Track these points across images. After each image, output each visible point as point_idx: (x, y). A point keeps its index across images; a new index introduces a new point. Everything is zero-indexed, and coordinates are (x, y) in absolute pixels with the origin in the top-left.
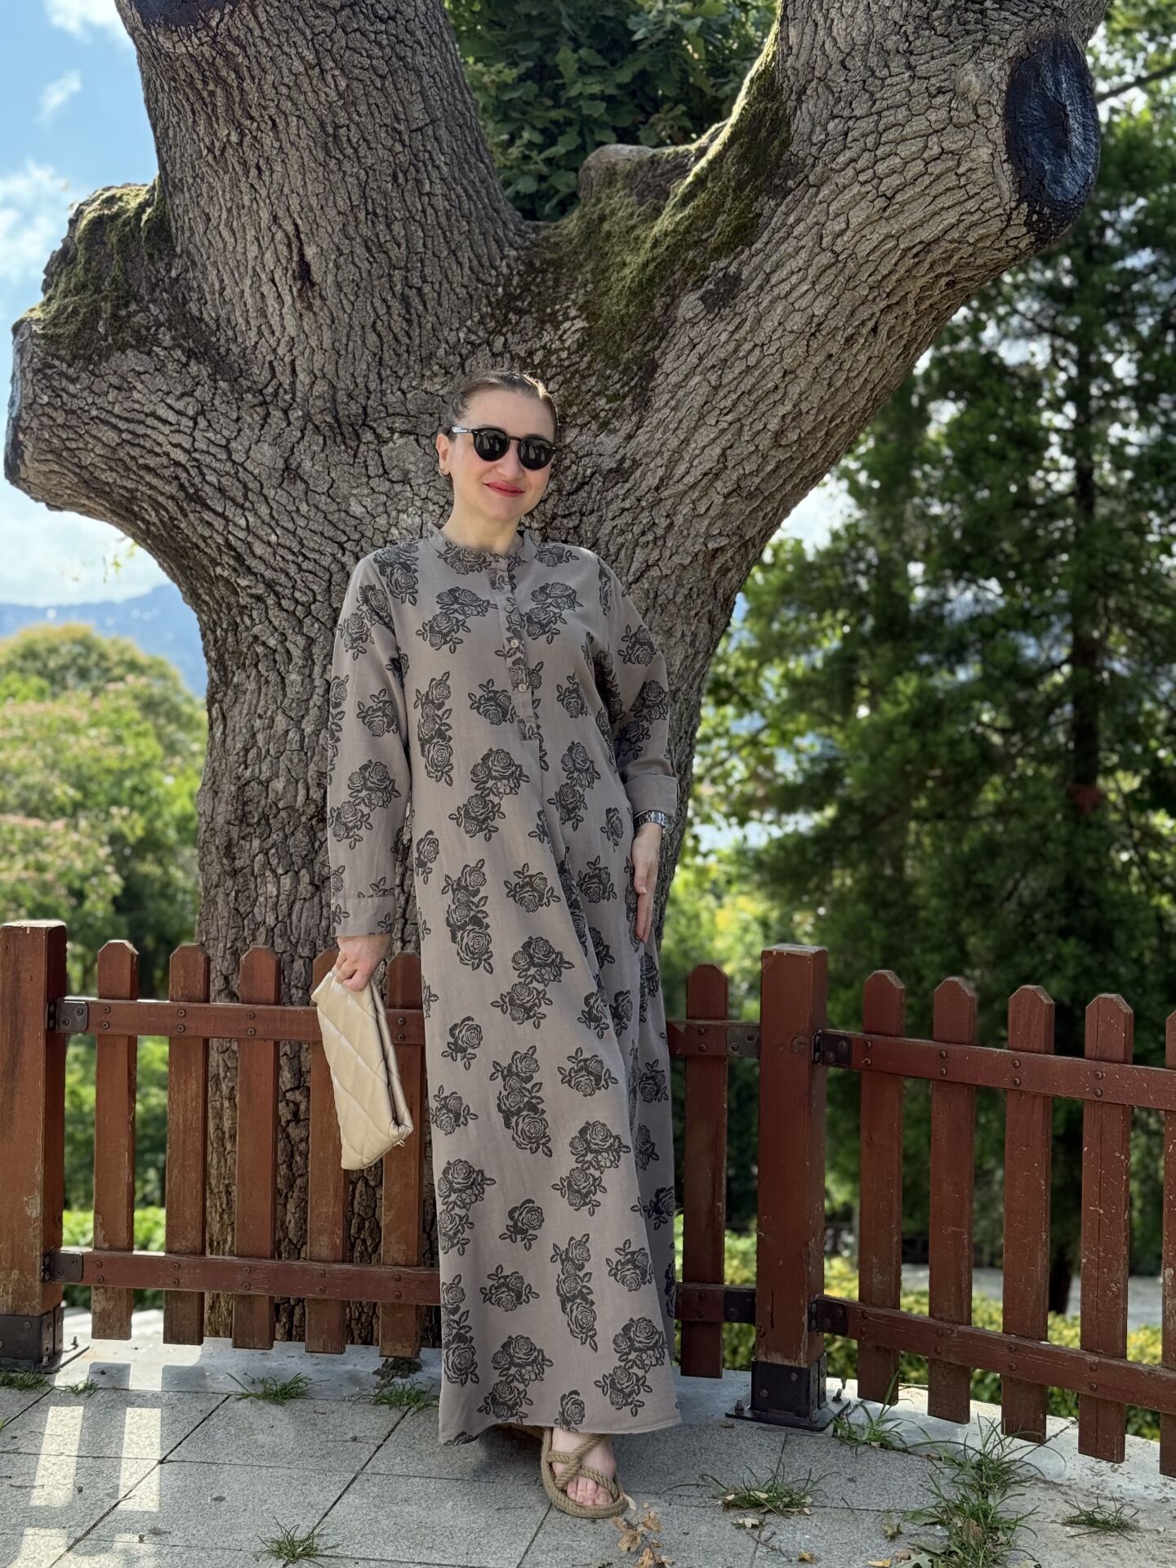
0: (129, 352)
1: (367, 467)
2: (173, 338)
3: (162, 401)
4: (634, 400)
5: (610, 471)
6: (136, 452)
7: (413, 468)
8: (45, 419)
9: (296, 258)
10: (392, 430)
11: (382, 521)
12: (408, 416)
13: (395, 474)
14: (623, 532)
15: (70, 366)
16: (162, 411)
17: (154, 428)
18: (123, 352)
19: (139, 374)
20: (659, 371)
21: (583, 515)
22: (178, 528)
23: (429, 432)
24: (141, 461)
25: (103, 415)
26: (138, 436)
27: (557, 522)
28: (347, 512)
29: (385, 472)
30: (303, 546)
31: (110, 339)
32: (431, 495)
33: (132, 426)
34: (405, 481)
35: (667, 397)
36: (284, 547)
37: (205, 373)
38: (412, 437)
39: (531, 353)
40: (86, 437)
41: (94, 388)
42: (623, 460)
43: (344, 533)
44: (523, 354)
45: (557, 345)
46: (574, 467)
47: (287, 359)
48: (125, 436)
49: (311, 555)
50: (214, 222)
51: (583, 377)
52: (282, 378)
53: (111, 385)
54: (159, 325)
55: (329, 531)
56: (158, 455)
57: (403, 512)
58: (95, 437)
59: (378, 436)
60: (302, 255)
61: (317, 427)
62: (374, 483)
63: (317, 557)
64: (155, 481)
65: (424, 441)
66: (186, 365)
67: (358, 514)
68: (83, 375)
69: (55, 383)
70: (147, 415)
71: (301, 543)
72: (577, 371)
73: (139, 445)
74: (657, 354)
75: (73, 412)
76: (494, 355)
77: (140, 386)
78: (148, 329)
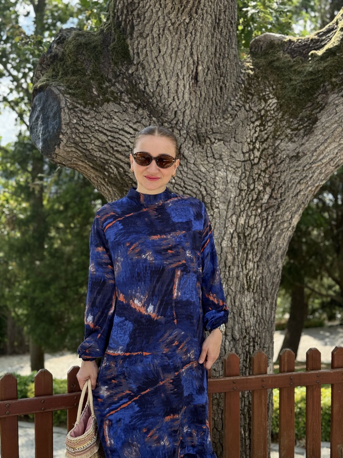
0: (111, 103)
1: (207, 153)
2: (129, 98)
3: (127, 124)
4: (305, 131)
5: (293, 157)
6: (113, 145)
7: (224, 154)
8: (74, 130)
9: (195, 71)
10: (215, 139)
11: (212, 174)
12: (221, 133)
13: (216, 156)
14: (294, 179)
15: (85, 107)
16: (127, 129)
17: (123, 135)
18: (108, 103)
19: (116, 112)
20: (319, 121)
21: (281, 172)
22: (127, 175)
23: (229, 140)
24: (115, 148)
25: (101, 129)
26: (115, 138)
27: (274, 175)
28: (200, 171)
29: (213, 155)
30: (185, 184)
31: (101, 97)
32: (229, 164)
33: (113, 134)
34: (221, 159)
35: (322, 131)
36: (177, 184)
37: (145, 114)
38: (222, 142)
39: (260, 111)
40: (92, 138)
41: (97, 118)
42: (298, 153)
43: (200, 179)
44: (256, 111)
45: (268, 108)
46: (280, 155)
47: (183, 110)
48: (110, 138)
49: (189, 188)
50: (162, 53)
51: (281, 121)
52: (180, 118)
53: (104, 117)
54: (122, 93)
55: (195, 178)
56: (123, 146)
57: (220, 170)
58: (95, 138)
59: (211, 141)
60: (197, 69)
61: (190, 137)
62: (209, 159)
63: (191, 188)
64: (120, 156)
65: (226, 144)
66: (137, 110)
67: (204, 171)
68: (92, 112)
69: (79, 115)
70: (119, 130)
71: (184, 182)
72: (278, 119)
73: (115, 142)
74: (318, 115)
75: (87, 127)
76: (247, 111)
77: (116, 118)
78: (117, 94)
